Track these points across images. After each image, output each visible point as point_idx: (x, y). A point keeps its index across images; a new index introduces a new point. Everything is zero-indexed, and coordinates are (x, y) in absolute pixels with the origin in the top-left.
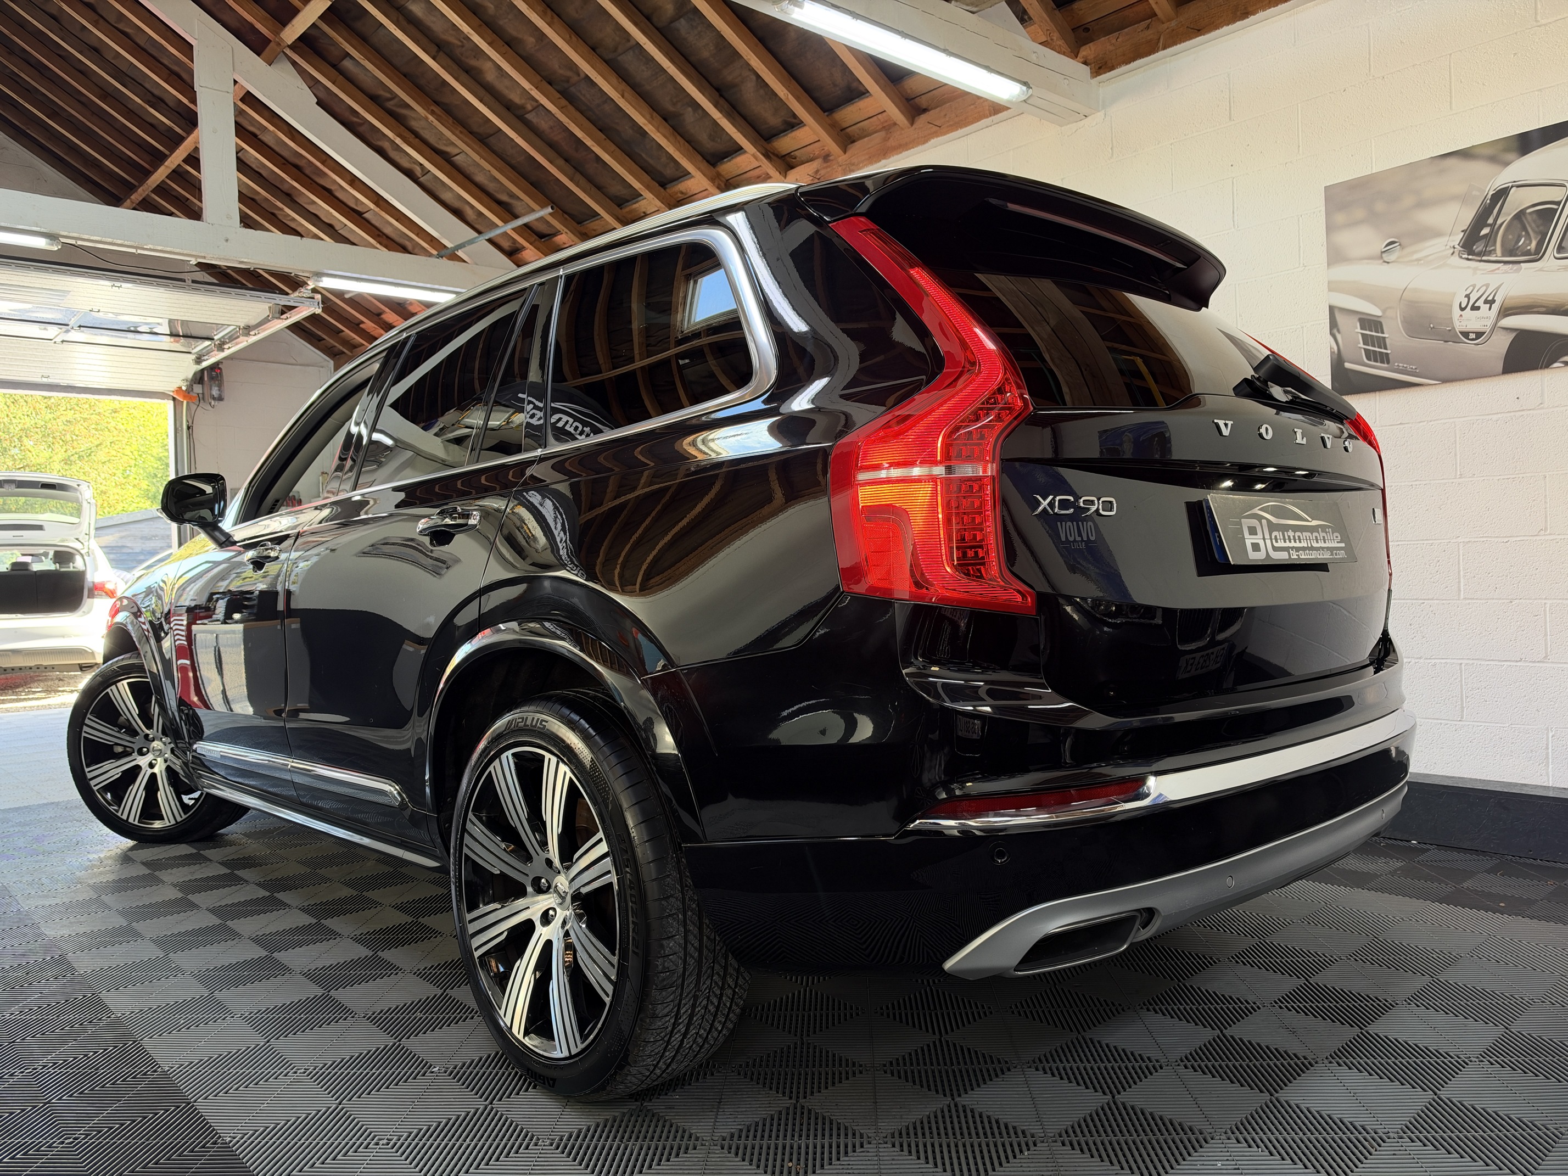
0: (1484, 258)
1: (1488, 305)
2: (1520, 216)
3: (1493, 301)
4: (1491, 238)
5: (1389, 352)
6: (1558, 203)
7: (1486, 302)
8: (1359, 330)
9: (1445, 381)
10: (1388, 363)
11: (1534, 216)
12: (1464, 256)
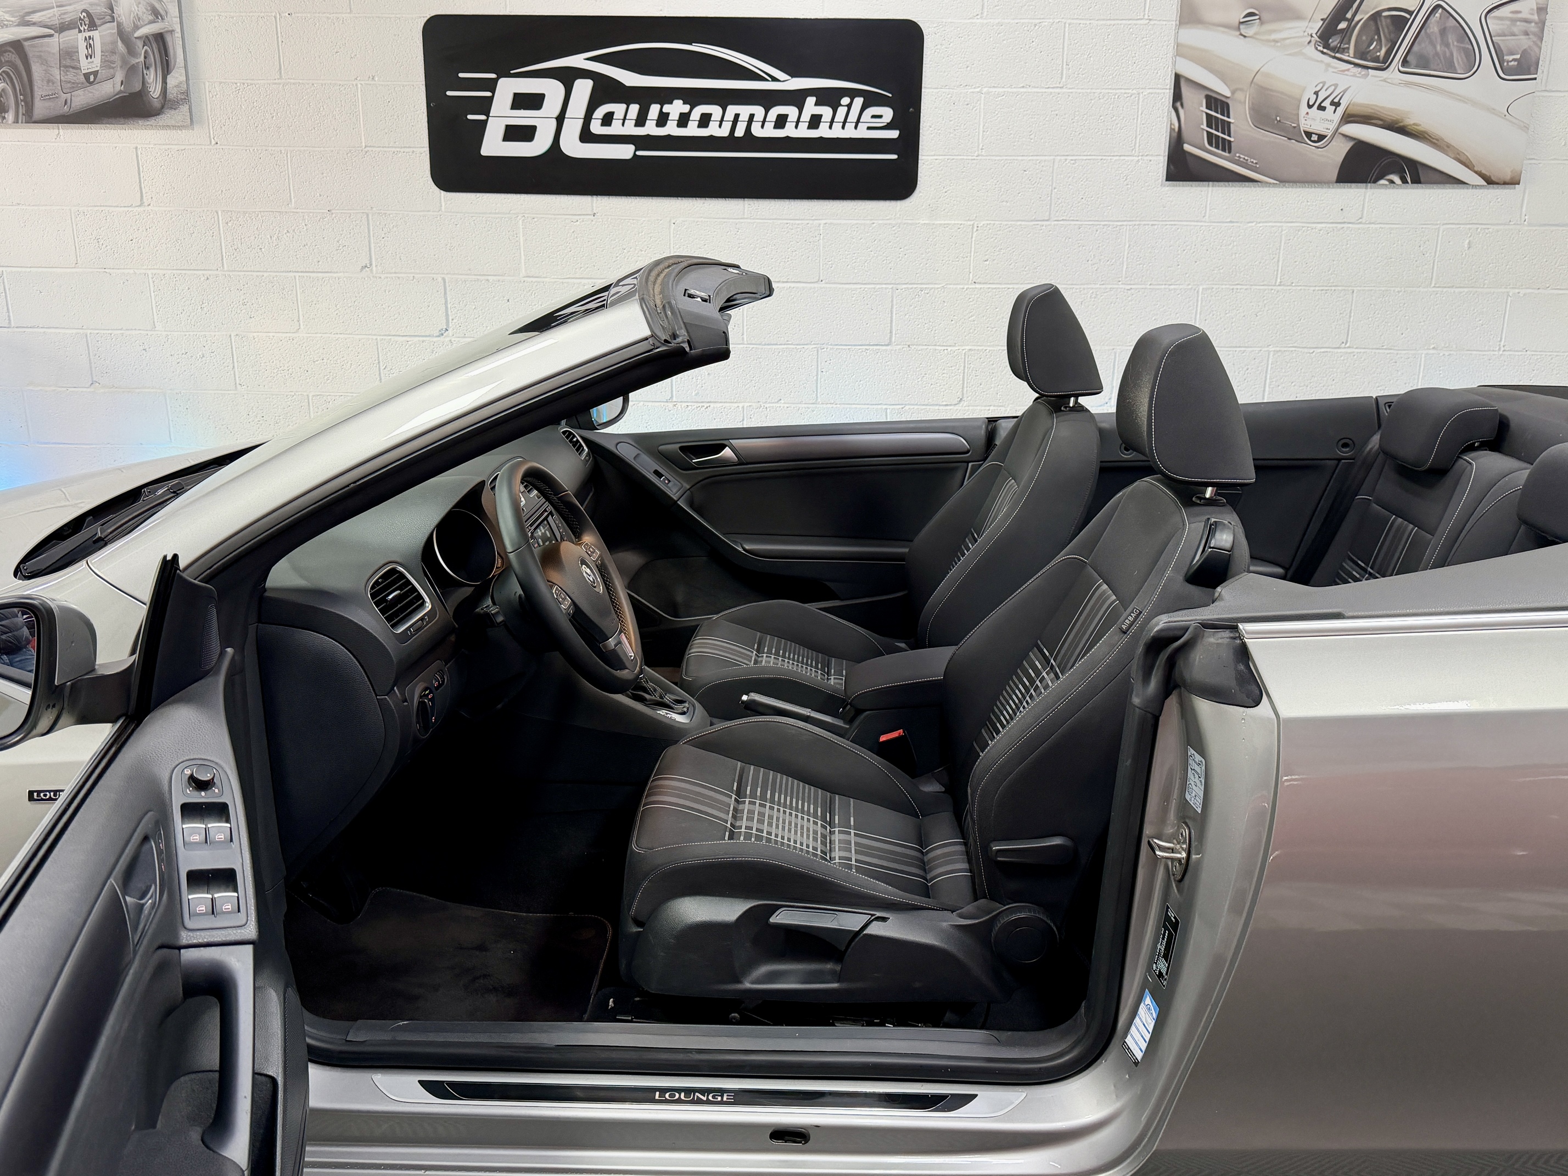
0: (1338, 55)
1: (1334, 107)
2: (1376, 17)
3: (1336, 104)
4: (1347, 33)
5: (1232, 139)
6: (1410, 13)
7: (1332, 103)
8: (1204, 108)
9: (1283, 181)
10: (1230, 152)
11: (1389, 21)
12: (1319, 48)
